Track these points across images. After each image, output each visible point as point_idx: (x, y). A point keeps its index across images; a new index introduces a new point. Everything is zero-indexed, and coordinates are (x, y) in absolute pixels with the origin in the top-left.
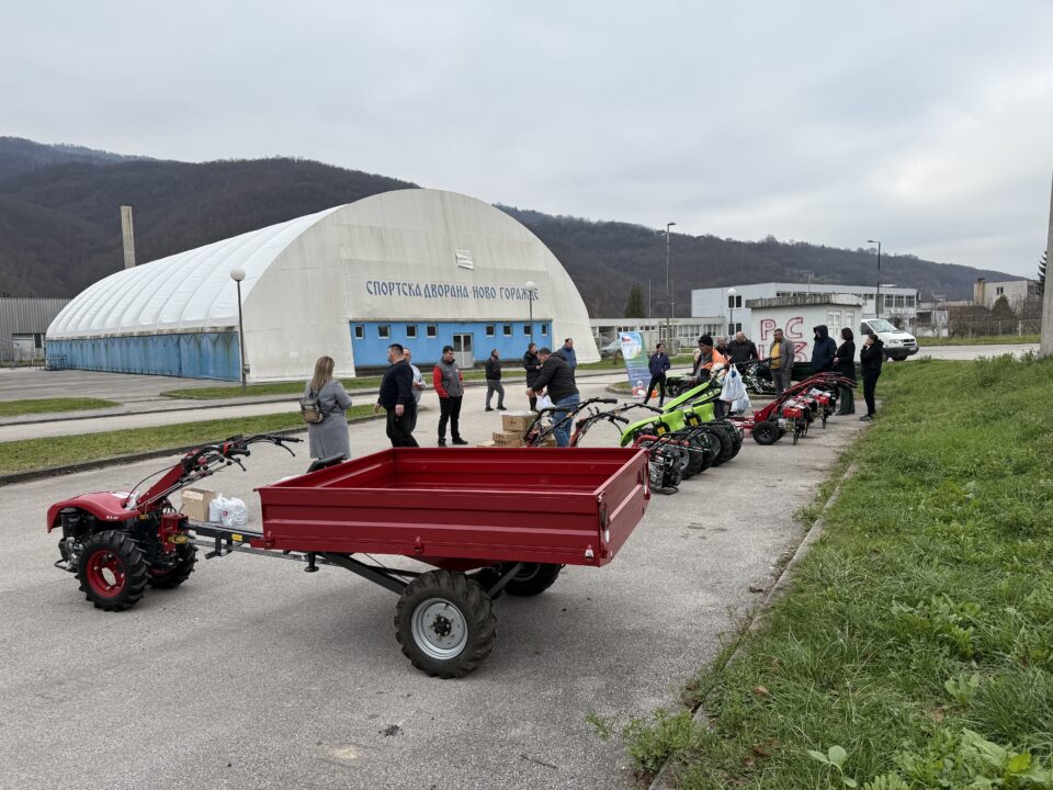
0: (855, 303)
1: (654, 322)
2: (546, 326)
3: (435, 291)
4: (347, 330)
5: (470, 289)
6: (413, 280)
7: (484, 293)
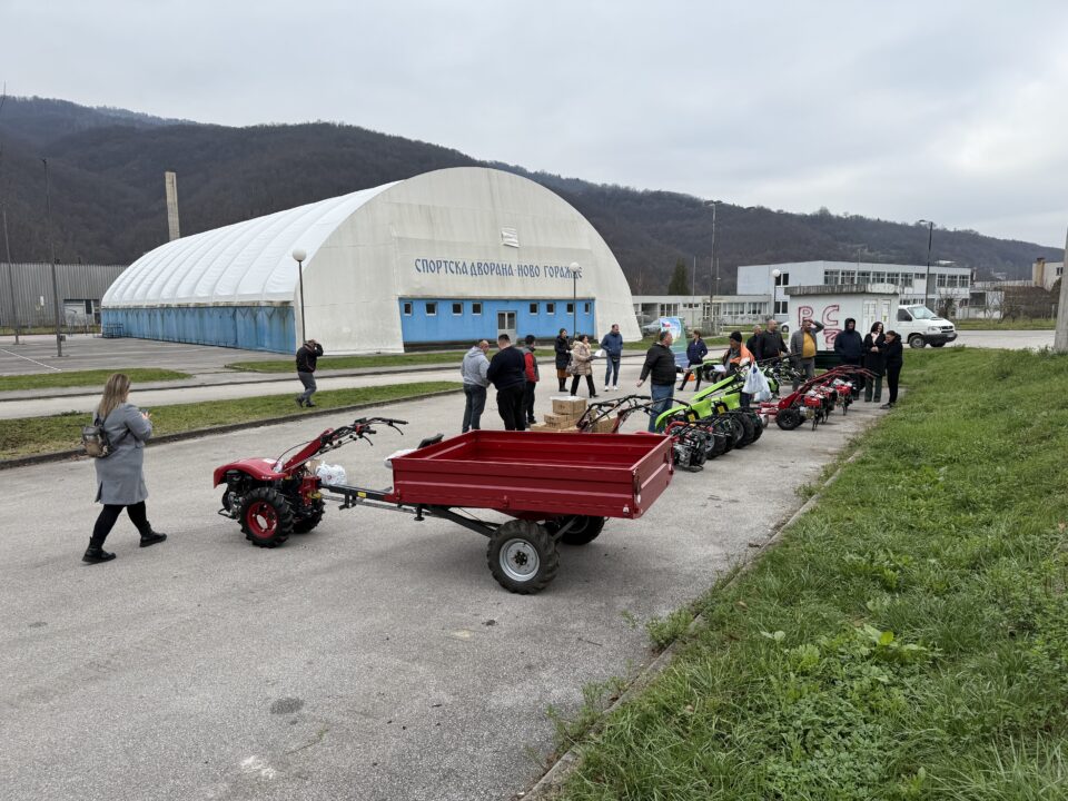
0: (892, 292)
1: (698, 299)
2: (588, 304)
3: (481, 269)
4: (396, 308)
5: (514, 268)
6: (460, 259)
7: (529, 271)
